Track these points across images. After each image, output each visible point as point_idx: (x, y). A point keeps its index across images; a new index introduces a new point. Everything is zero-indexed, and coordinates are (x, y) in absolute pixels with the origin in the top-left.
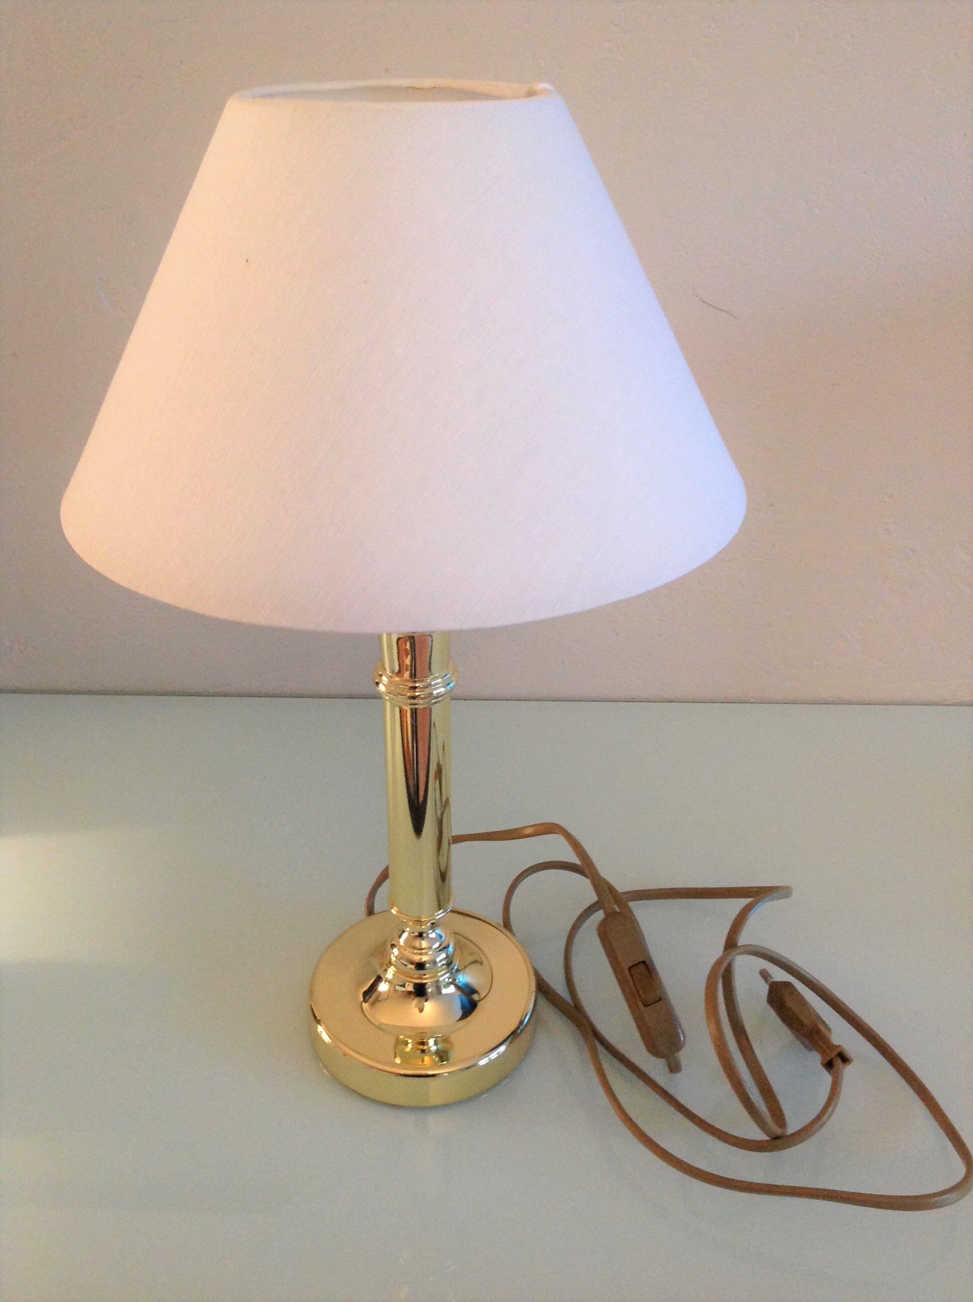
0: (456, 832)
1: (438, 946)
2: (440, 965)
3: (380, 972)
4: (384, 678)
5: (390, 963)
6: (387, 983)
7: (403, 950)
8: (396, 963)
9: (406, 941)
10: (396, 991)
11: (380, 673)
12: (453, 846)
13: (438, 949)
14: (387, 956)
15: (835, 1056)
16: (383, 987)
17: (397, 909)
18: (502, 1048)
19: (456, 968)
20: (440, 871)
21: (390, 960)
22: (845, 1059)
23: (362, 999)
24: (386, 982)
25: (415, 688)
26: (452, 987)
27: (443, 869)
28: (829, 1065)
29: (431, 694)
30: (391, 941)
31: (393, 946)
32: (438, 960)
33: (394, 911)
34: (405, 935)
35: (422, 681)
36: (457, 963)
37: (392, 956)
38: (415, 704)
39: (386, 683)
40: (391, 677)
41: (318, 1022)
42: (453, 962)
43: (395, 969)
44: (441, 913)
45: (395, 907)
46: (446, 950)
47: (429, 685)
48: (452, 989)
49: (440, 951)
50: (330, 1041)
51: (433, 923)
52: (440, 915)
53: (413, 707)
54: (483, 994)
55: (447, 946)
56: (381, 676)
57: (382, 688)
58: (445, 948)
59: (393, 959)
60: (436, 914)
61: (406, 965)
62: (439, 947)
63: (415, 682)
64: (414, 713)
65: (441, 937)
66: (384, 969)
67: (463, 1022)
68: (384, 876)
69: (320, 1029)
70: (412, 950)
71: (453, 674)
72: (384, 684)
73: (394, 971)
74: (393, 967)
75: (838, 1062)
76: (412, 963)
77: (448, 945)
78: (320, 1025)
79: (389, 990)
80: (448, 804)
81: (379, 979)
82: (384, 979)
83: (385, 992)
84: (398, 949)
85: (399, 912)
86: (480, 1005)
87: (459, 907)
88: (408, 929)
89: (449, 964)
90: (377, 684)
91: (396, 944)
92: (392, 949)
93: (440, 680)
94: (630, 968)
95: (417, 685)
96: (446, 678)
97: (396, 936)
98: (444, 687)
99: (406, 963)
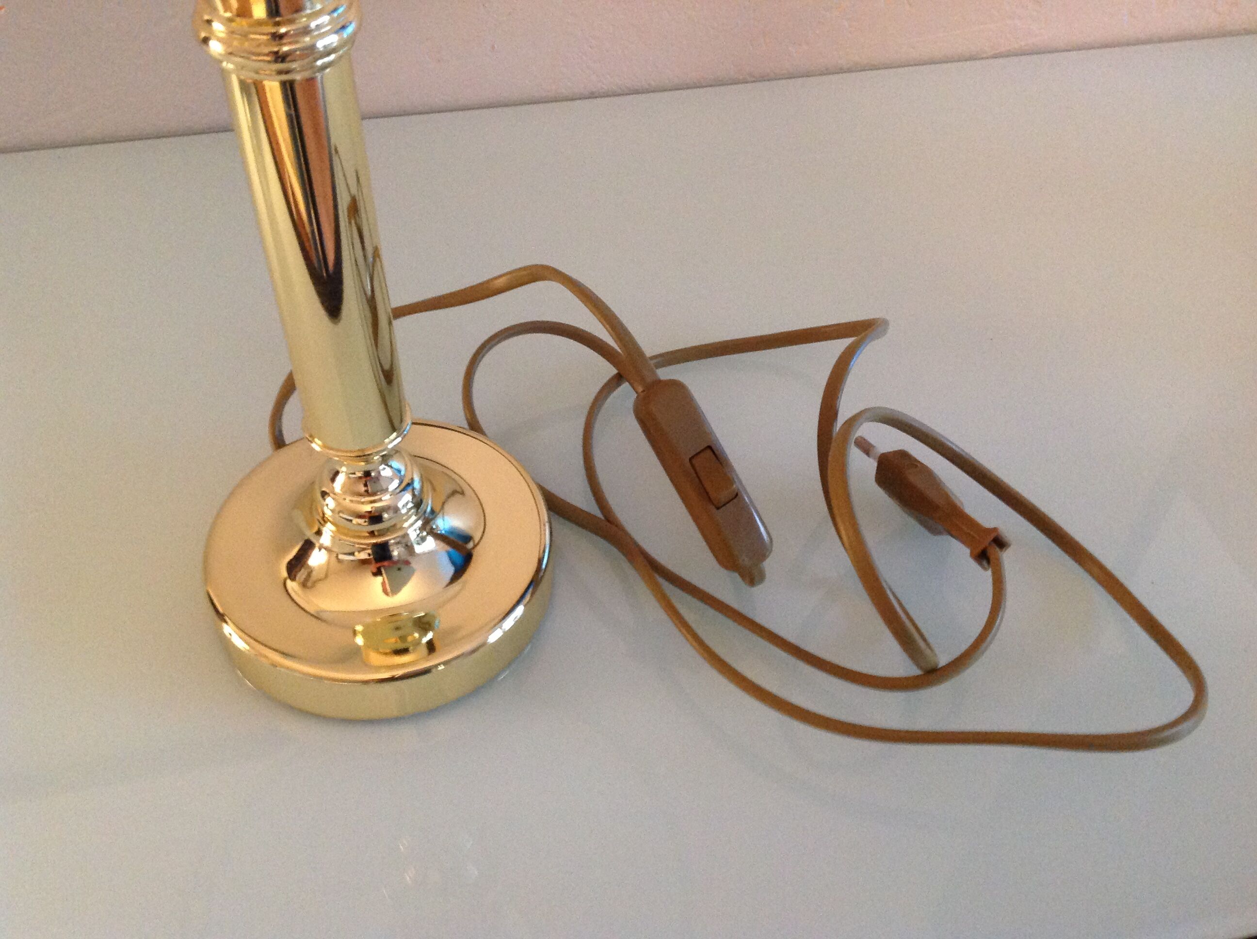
0: (398, 300)
1: (397, 485)
2: (404, 511)
3: (310, 534)
4: (218, 27)
5: (324, 520)
6: (323, 550)
7: (341, 501)
8: (334, 519)
9: (344, 486)
10: (339, 561)
11: (206, 17)
12: (397, 323)
13: (398, 491)
14: (317, 510)
15: (990, 544)
16: (317, 559)
17: (319, 442)
18: (520, 610)
19: (429, 509)
20: (383, 371)
21: (324, 514)
22: (1000, 543)
23: (285, 574)
24: (320, 550)
25: (281, 37)
26: (430, 540)
27: (387, 367)
28: (983, 557)
29: (313, 47)
30: (320, 487)
31: (324, 494)
32: (400, 505)
33: (317, 446)
34: (341, 479)
35: (291, 22)
36: (430, 502)
37: (325, 508)
38: (287, 72)
39: (222, 35)
40: (230, 20)
41: (221, 617)
42: (424, 501)
43: (333, 528)
44: (396, 438)
45: (316, 440)
46: (410, 488)
47: (306, 31)
48: (431, 544)
49: (401, 491)
50: (248, 648)
51: (383, 456)
52: (393, 441)
53: (285, 77)
54: (477, 539)
55: (410, 482)
56: (209, 22)
57: (216, 48)
58: (408, 485)
59: (328, 513)
60: (387, 441)
61: (351, 521)
62: (399, 485)
63: (278, 24)
64: (289, 90)
65: (399, 471)
66: (315, 529)
67: (457, 586)
68: (289, 388)
69: (228, 629)
70: (355, 499)
71: (350, 7)
72: (220, 40)
73: (332, 532)
74: (329, 525)
75: (994, 550)
76: (360, 516)
77: (412, 479)
78: (226, 622)
79: (328, 563)
80: (379, 256)
81: (308, 546)
82: (317, 545)
83: (320, 567)
84: (333, 499)
85: (325, 446)
86: (476, 553)
87: (420, 416)
88: (344, 469)
89: (418, 504)
90: (206, 40)
91: (328, 491)
92: (325, 500)
93: (325, 19)
94: (690, 459)
95: (283, 30)
96: (335, 15)
97: (327, 476)
98: (336, 32)
99: (350, 518)
